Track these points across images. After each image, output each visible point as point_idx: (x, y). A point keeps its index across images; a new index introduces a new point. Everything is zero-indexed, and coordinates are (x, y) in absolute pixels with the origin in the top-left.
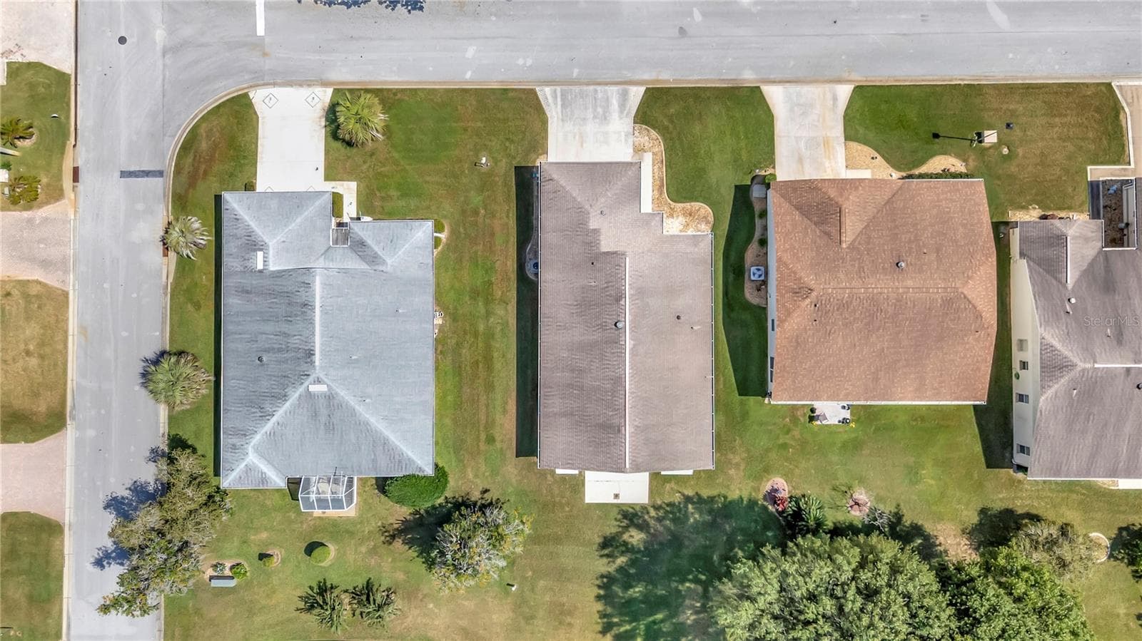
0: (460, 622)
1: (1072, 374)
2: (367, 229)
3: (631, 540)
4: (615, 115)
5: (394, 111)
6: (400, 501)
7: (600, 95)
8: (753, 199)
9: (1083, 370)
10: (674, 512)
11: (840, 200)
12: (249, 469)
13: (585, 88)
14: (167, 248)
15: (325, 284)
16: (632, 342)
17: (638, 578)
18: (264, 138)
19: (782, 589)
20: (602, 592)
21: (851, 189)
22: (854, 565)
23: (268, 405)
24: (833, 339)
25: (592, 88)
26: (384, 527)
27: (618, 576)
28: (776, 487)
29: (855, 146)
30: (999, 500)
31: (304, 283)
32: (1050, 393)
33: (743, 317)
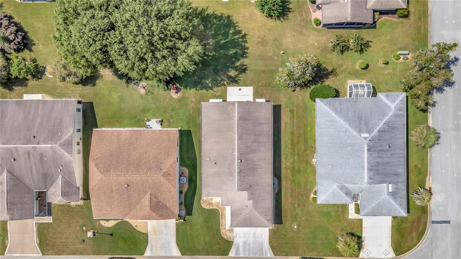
0: (304, 38)
1: (60, 142)
2: (345, 199)
3: (234, 72)
4: (241, 245)
5: (333, 248)
6: (330, 88)
7: (247, 253)
8: (185, 210)
9: (56, 144)
10: (217, 83)
11: (151, 212)
12: (394, 101)
13: (253, 256)
14: (430, 191)
15: (363, 179)
16: (234, 154)
17: (231, 57)
18: (389, 237)
19: (176, 60)
20: (246, 51)
21: (146, 216)
22: (148, 70)
23: (386, 128)
24: (154, 155)
25: (251, 256)
26: (336, 76)
27: (240, 57)
28: (176, 94)
29: (144, 231)
30: (88, 89)
31: (372, 179)
32: (69, 135)
33: (189, 162)
